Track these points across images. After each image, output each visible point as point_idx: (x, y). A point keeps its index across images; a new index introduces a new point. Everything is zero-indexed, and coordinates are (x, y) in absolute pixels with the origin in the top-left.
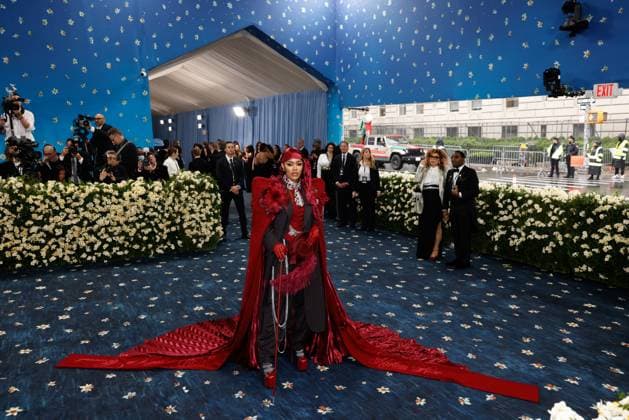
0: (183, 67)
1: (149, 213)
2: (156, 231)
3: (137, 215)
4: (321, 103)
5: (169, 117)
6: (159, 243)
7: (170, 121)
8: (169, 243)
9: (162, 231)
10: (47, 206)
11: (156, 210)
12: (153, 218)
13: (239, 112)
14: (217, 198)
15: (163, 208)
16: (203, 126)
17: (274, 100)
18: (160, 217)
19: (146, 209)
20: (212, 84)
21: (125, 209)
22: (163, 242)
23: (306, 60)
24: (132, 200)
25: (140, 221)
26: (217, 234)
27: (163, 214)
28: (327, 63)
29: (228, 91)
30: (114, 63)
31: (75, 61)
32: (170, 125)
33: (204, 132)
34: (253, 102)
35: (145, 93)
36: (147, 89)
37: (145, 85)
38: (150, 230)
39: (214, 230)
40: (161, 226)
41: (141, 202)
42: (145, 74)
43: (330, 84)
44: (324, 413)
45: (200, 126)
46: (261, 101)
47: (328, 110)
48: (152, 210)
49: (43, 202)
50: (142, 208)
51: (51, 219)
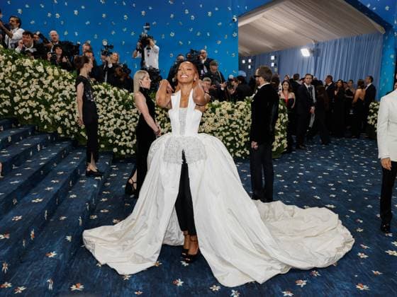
0: (263, 17)
1: (232, 125)
2: (237, 139)
3: (224, 126)
4: (378, 45)
5: (249, 58)
6: (238, 149)
7: (250, 61)
8: (245, 149)
9: (241, 140)
10: (163, 115)
11: (238, 123)
12: (234, 129)
13: (305, 53)
14: (285, 118)
15: (243, 123)
16: (275, 65)
17: (336, 43)
18: (241, 128)
19: (231, 122)
20: (286, 30)
21: (216, 121)
22: (242, 148)
23: (368, 6)
24: (221, 115)
25: (225, 131)
26: (283, 145)
27: (243, 127)
28: (387, 8)
29: (298, 35)
30: (213, 12)
31: (187, 12)
32: (249, 64)
33: (276, 70)
34: (317, 45)
35: (235, 35)
36: (237, 32)
37: (236, 29)
38: (232, 138)
39: (280, 142)
40: (240, 136)
41: (228, 117)
42: (236, 20)
43: (388, 27)
44: (362, 289)
45: (273, 65)
46: (324, 43)
47: (383, 51)
48: (235, 123)
49: (161, 112)
50: (228, 121)
51: (166, 125)
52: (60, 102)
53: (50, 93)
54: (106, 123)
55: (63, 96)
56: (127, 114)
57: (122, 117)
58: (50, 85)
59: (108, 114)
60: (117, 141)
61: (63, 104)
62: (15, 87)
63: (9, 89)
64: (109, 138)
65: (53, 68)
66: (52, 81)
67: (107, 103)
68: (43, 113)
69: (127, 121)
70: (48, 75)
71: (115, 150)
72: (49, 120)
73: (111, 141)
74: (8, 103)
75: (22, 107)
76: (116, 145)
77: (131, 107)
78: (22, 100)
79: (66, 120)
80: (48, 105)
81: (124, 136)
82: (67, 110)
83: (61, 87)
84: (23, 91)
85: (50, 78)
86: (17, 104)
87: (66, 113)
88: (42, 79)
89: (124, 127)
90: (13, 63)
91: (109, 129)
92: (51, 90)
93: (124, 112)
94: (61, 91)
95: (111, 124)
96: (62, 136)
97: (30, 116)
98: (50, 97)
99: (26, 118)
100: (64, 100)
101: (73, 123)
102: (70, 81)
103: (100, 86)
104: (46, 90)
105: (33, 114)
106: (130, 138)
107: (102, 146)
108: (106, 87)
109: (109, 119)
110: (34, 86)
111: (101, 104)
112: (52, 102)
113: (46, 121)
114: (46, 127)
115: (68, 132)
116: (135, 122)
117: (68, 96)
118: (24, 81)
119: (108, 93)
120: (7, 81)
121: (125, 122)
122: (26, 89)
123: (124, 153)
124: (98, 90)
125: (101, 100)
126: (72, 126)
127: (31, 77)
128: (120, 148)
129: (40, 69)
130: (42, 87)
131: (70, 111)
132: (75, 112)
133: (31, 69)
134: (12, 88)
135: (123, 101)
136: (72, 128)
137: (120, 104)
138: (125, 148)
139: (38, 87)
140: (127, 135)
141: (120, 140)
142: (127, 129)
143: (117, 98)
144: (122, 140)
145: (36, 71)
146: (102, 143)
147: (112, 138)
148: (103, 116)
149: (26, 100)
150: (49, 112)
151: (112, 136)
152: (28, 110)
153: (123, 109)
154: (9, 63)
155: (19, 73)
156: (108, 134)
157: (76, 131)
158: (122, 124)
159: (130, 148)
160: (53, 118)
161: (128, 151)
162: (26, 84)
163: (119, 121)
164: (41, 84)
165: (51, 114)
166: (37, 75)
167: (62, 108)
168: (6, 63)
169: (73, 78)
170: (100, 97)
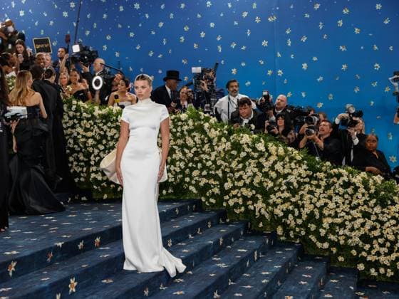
52: (283, 192)
53: (271, 179)
54: (349, 225)
55: (289, 184)
56: (383, 213)
57: (373, 218)
58: (272, 168)
59: (352, 212)
60: (364, 254)
61: (287, 195)
62: (228, 170)
63: (220, 173)
64: (352, 248)
65: (277, 146)
66: (275, 162)
67: (351, 196)
68: (260, 205)
69: (382, 223)
70: (270, 155)
71: (361, 267)
72: (267, 216)
73: (354, 252)
74: (216, 191)
75: (234, 196)
76: (363, 260)
77: (389, 203)
78: (234, 188)
79: (290, 216)
80: (266, 194)
81: (376, 246)
82: (292, 203)
83: (286, 171)
84: (237, 175)
85: (273, 159)
86: (227, 192)
87: (291, 208)
88: (262, 160)
89: (376, 233)
90: (228, 140)
91: (353, 234)
92: (273, 175)
93: (378, 209)
94: (285, 176)
95: (356, 227)
96: (282, 238)
97: (243, 209)
98: (270, 184)
99: (237, 211)
100: (289, 189)
101: (299, 222)
102: (299, 163)
103: (341, 170)
104: (266, 175)
105: (246, 207)
106: (386, 251)
107: (341, 259)
108: (351, 172)
109: (354, 219)
110: (252, 168)
111: (342, 196)
112: (272, 191)
113: (262, 217)
114: (261, 225)
115: (292, 234)
116: (394, 225)
117: (295, 184)
118: (239, 162)
119: (354, 180)
120: (219, 163)
121: (379, 226)
122: (241, 172)
123: (376, 274)
124: (339, 176)
125: (342, 191)
126: (297, 225)
127: (248, 157)
128: (369, 265)
129: (261, 147)
130: (260, 171)
131: (296, 205)
132: (303, 206)
133: (248, 147)
134: (224, 172)
135: (377, 192)
136: (297, 229)
137: (371, 197)
138: (377, 265)
139: (256, 170)
140: (382, 245)
141: (369, 252)
142: (381, 236)
143: (367, 188)
144: (373, 252)
145: (255, 150)
146: (340, 255)
147: (356, 247)
148: (343, 214)
149: (239, 188)
150: (268, 204)
151: (357, 245)
152: (240, 201)
153: (375, 205)
154: (223, 139)
155: (234, 152)
156: (350, 241)
157: (303, 233)
158: (374, 228)
159: (385, 267)
160: (272, 213)
161: (382, 271)
162: (241, 166)
163: (369, 224)
164: (260, 166)
165: (270, 208)
166: (256, 155)
167: (286, 200)
168: (219, 140)
169: (303, 159)
170: (341, 186)
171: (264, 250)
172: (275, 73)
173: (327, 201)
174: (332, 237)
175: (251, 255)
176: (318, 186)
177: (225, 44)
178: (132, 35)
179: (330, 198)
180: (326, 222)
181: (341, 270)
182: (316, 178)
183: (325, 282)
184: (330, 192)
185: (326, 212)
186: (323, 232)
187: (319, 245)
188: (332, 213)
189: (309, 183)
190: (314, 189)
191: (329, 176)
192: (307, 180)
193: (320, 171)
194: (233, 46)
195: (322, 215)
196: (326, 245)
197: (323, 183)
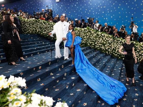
52: (108, 44)
53: (105, 41)
55: (109, 42)
58: (105, 39)
61: (108, 45)
62: (96, 40)
63: (94, 41)
64: (122, 55)
66: (106, 38)
68: (103, 47)
70: (105, 36)
72: (104, 49)
73: (122, 56)
74: (94, 44)
75: (97, 45)
78: (97, 44)
79: (109, 49)
80: (104, 45)
82: (110, 46)
83: (108, 40)
84: (98, 41)
85: (105, 37)
86: (96, 45)
87: (109, 47)
88: (103, 38)
90: (96, 33)
92: (106, 41)
94: (108, 41)
96: (108, 54)
97: (99, 48)
98: (105, 43)
99: (98, 49)
100: (109, 44)
101: (111, 50)
102: (111, 38)
103: (120, 39)
104: (104, 41)
105: (100, 48)
107: (120, 57)
110: (101, 39)
111: (120, 44)
112: (105, 44)
113: (103, 50)
114: (103, 51)
115: (110, 53)
117: (110, 42)
118: (98, 38)
119: (122, 41)
120: (94, 39)
122: (99, 40)
124: (119, 40)
125: (120, 43)
126: (111, 51)
127: (100, 37)
129: (103, 35)
130: (103, 40)
131: (110, 47)
132: (112, 47)
133: (100, 35)
134: (95, 40)
136: (111, 52)
139: (102, 40)
145: (102, 35)
149: (98, 44)
150: (105, 47)
152: (99, 46)
154: (95, 33)
155: (97, 36)
157: (112, 53)
160: (105, 49)
162: (99, 39)
165: (105, 48)
166: (102, 37)
167: (108, 46)
168: (94, 34)
169: (112, 37)
170: (120, 42)
171: (104, 57)
172: (105, 19)
173: (117, 46)
174: (118, 53)
175: (101, 58)
176: (115, 43)
177: (95, 13)
178: (75, 12)
179: (117, 45)
180: (117, 50)
181: (120, 60)
182: (115, 41)
183: (116, 62)
184: (117, 44)
185: (117, 48)
186: (116, 52)
187: (115, 55)
188: (118, 48)
189: (113, 42)
190: (114, 43)
191: (117, 40)
192: (113, 41)
193: (115, 39)
194: (97, 13)
195: (116, 49)
196: (117, 55)
197: (116, 42)
